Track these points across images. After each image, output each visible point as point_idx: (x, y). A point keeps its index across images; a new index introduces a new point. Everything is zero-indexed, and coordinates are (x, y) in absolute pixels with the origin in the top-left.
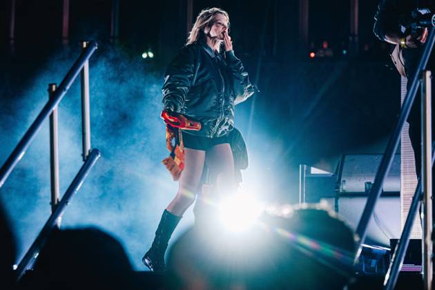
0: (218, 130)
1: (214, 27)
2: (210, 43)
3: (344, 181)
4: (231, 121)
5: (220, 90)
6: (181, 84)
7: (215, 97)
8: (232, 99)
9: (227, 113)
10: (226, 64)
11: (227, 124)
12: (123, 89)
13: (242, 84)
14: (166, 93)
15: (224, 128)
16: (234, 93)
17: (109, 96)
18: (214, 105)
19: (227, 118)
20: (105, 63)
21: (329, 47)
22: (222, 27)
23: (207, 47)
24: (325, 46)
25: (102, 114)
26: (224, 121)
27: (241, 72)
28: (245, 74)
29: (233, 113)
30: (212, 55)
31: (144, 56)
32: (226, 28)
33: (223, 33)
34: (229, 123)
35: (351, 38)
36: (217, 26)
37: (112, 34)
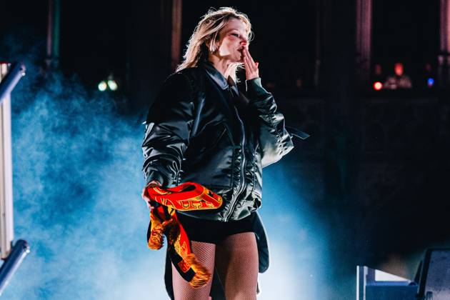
0: (235, 209)
1: (225, 41)
2: (218, 65)
3: (430, 293)
4: (257, 193)
5: (238, 141)
6: (175, 137)
7: (230, 153)
8: (257, 156)
9: (250, 179)
10: (248, 101)
11: (250, 198)
12: (77, 147)
13: (274, 133)
14: (149, 153)
15: (245, 205)
16: (260, 146)
17: (53, 158)
18: (228, 166)
19: (249, 188)
20: (47, 103)
21: (405, 72)
22: (239, 40)
23: (214, 72)
24: (399, 71)
25: (41, 187)
26: (245, 192)
27: (271, 113)
28: (279, 118)
29: (260, 180)
30: (224, 86)
31: (102, 87)
32: (245, 41)
33: (241, 50)
34: (254, 196)
35: (441, 59)
36: (231, 40)
37: (49, 52)
